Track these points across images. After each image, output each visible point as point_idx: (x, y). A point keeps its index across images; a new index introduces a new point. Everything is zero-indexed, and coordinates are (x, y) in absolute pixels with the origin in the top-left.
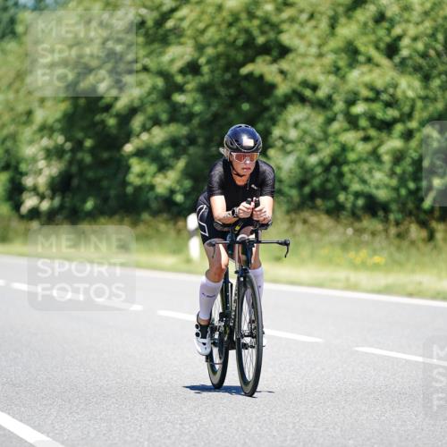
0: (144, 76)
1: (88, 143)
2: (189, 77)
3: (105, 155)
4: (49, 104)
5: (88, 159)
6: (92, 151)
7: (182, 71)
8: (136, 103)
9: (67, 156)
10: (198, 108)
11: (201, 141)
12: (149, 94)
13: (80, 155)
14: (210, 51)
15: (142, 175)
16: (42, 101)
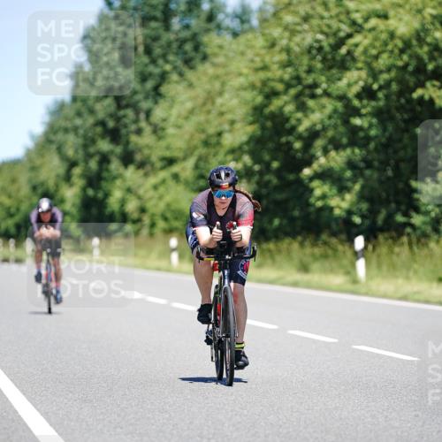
0: (325, 100)
1: (275, 165)
2: (365, 102)
3: (291, 177)
4: (238, 126)
5: (275, 181)
6: (278, 173)
7: (359, 96)
8: (319, 127)
9: (256, 178)
10: (373, 132)
11: (376, 164)
12: (330, 117)
13: (267, 177)
14: (385, 76)
15: (324, 197)
16: (232, 123)
